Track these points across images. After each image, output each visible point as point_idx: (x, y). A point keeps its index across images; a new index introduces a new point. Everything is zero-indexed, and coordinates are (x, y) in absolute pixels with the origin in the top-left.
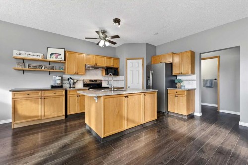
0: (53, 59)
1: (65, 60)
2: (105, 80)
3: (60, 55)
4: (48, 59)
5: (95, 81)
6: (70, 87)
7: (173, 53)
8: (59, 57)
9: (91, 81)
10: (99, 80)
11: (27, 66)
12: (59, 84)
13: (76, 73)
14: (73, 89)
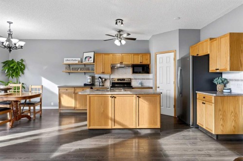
0: (87, 62)
1: (94, 62)
2: (135, 79)
3: (91, 58)
4: (84, 62)
5: (124, 80)
6: (100, 86)
7: (211, 39)
8: (90, 59)
9: (118, 80)
10: (127, 79)
11: (71, 69)
12: (90, 82)
13: (103, 73)
14: (103, 87)
